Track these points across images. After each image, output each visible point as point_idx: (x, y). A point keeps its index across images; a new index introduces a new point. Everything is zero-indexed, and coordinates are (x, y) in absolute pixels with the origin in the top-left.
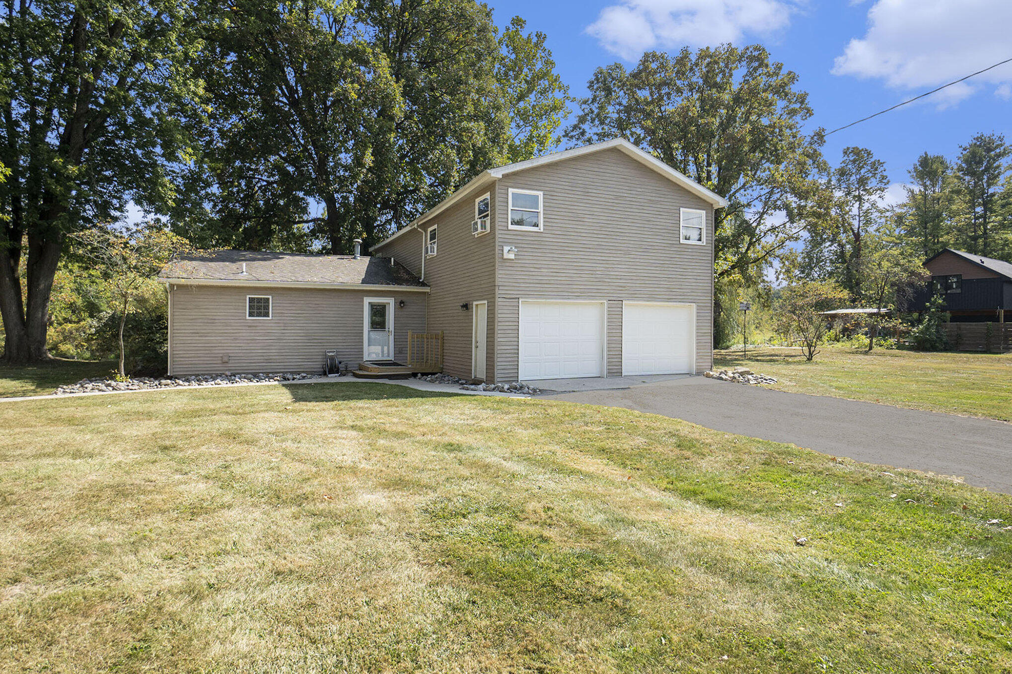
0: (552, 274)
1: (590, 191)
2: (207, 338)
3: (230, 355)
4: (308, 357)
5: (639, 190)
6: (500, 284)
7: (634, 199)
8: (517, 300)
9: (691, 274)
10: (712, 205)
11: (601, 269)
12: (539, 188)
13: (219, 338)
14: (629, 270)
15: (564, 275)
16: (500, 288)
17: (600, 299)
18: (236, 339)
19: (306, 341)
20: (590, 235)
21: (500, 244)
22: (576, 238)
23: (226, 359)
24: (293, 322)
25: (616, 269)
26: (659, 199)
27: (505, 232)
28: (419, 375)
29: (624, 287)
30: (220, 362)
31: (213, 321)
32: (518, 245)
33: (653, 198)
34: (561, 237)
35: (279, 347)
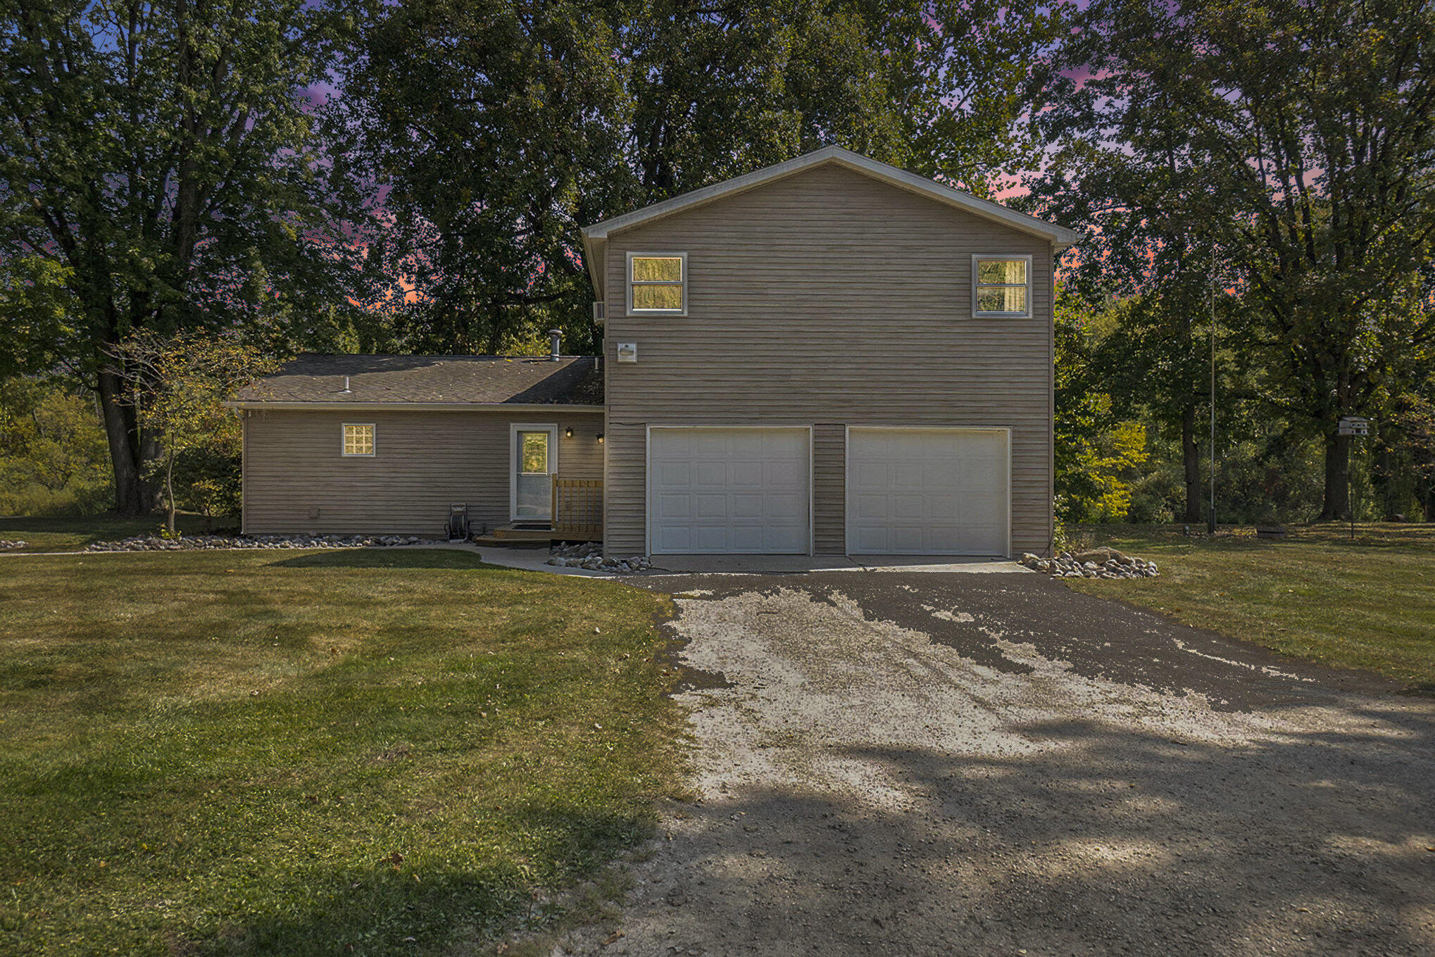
0: (705, 384)
1: (778, 242)
2: (291, 484)
3: (321, 507)
4: (428, 513)
5: (881, 230)
6: (613, 401)
7: (866, 249)
8: (641, 427)
9: (998, 373)
10: (1049, 242)
11: (799, 372)
12: (680, 246)
13: (307, 484)
14: (859, 372)
15: (727, 384)
16: (612, 408)
17: (801, 423)
18: (327, 485)
19: (425, 489)
20: (779, 316)
21: (611, 340)
22: (752, 322)
23: (314, 513)
24: (406, 460)
25: (831, 372)
26: (924, 243)
27: (620, 321)
28: (563, 543)
29: (850, 401)
30: (307, 517)
31: (296, 460)
32: (643, 341)
33: (910, 243)
34: (721, 322)
35: (386, 498)
